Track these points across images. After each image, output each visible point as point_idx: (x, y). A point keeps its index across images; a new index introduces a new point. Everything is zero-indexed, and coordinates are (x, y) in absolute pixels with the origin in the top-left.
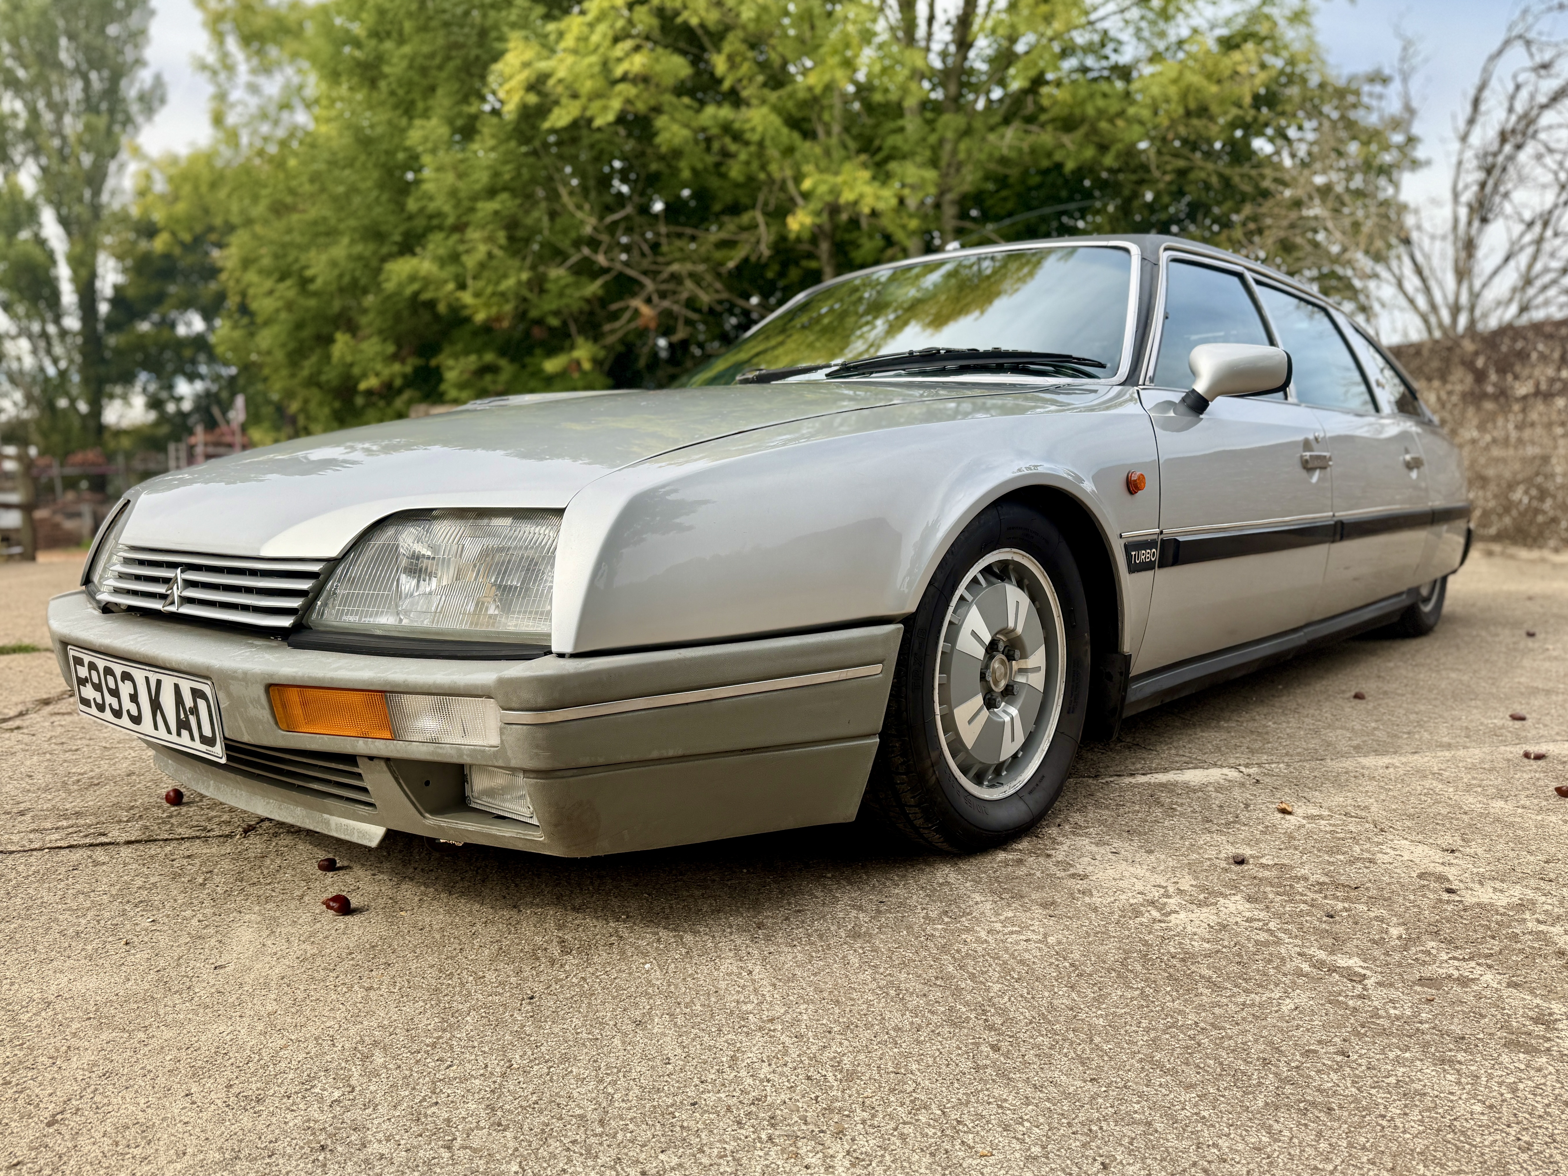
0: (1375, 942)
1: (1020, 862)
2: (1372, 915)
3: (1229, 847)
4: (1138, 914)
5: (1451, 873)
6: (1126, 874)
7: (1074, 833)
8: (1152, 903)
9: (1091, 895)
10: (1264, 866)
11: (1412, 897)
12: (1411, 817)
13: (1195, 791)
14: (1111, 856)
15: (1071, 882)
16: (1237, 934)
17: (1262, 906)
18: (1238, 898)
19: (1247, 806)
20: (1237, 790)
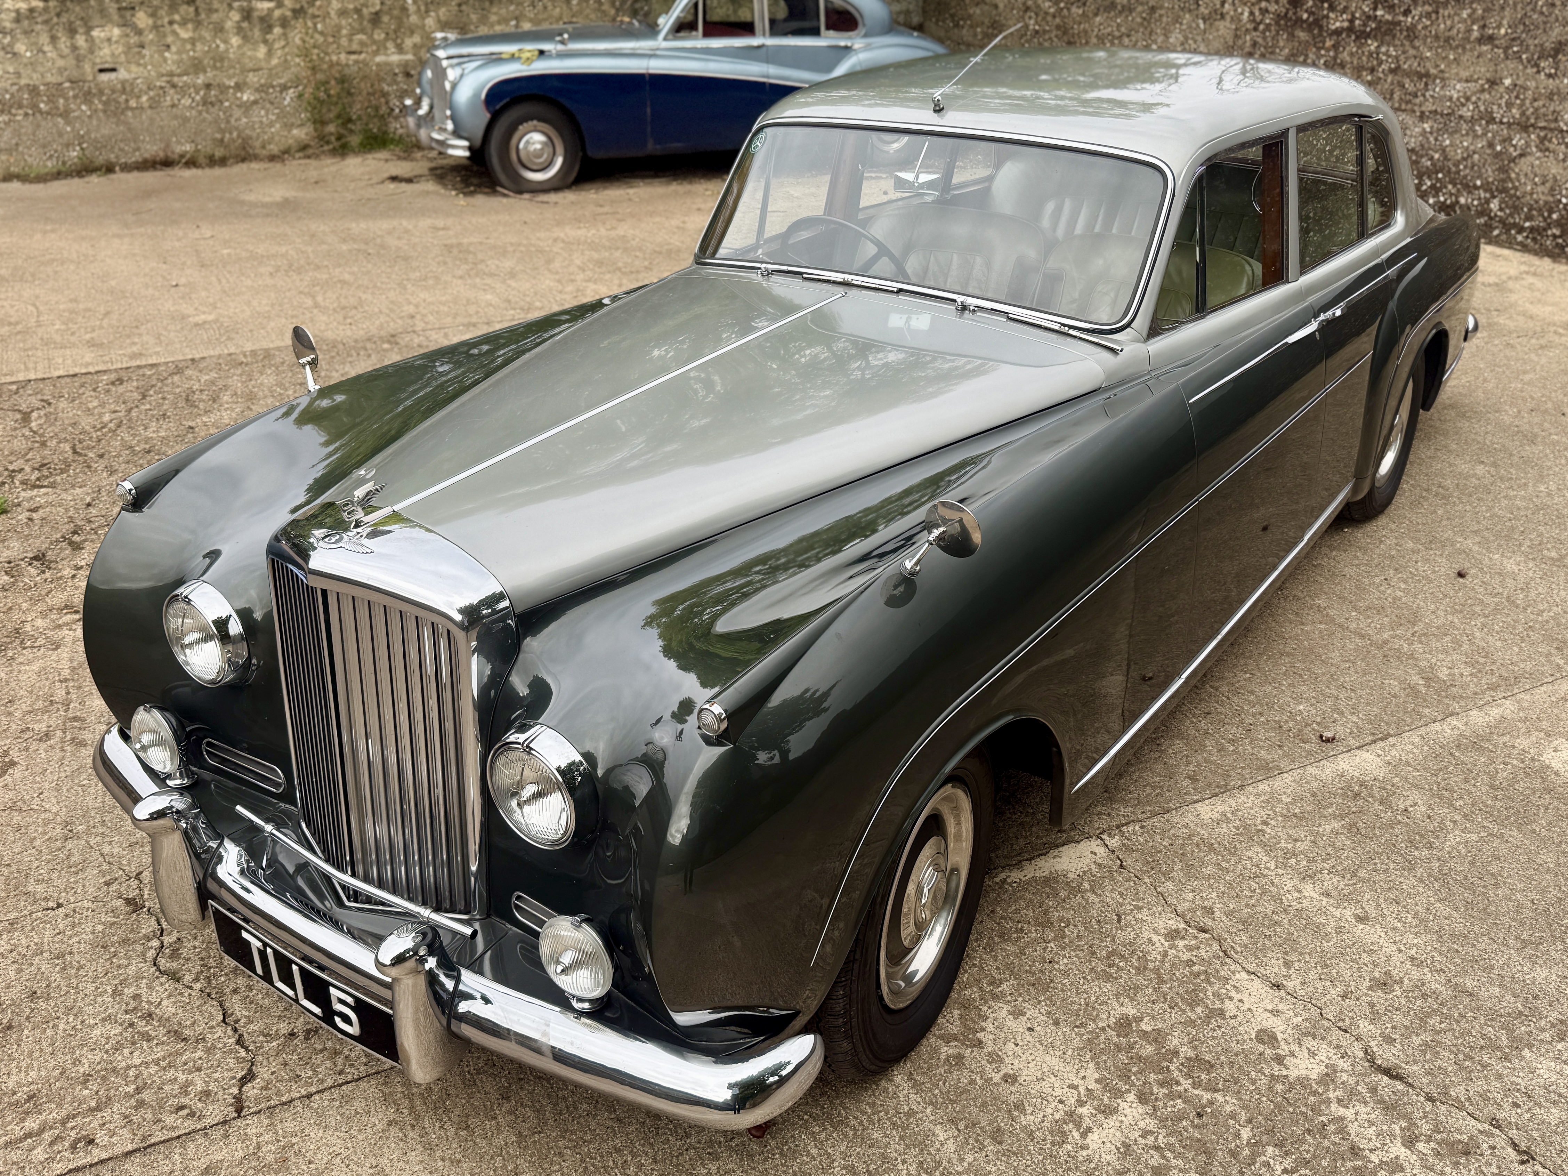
2: (1228, 1108)
3: (1115, 1004)
4: (1064, 1137)
5: (1278, 1027)
6: (1045, 1069)
7: (992, 995)
8: (1071, 1115)
9: (1024, 1112)
10: (1145, 1035)
11: (1253, 1075)
12: (1246, 924)
13: (1075, 892)
14: (1028, 1036)
15: (1004, 1091)
16: (1138, 1160)
17: (1149, 1109)
18: (1132, 1097)
19: (1119, 918)
20: (1108, 885)
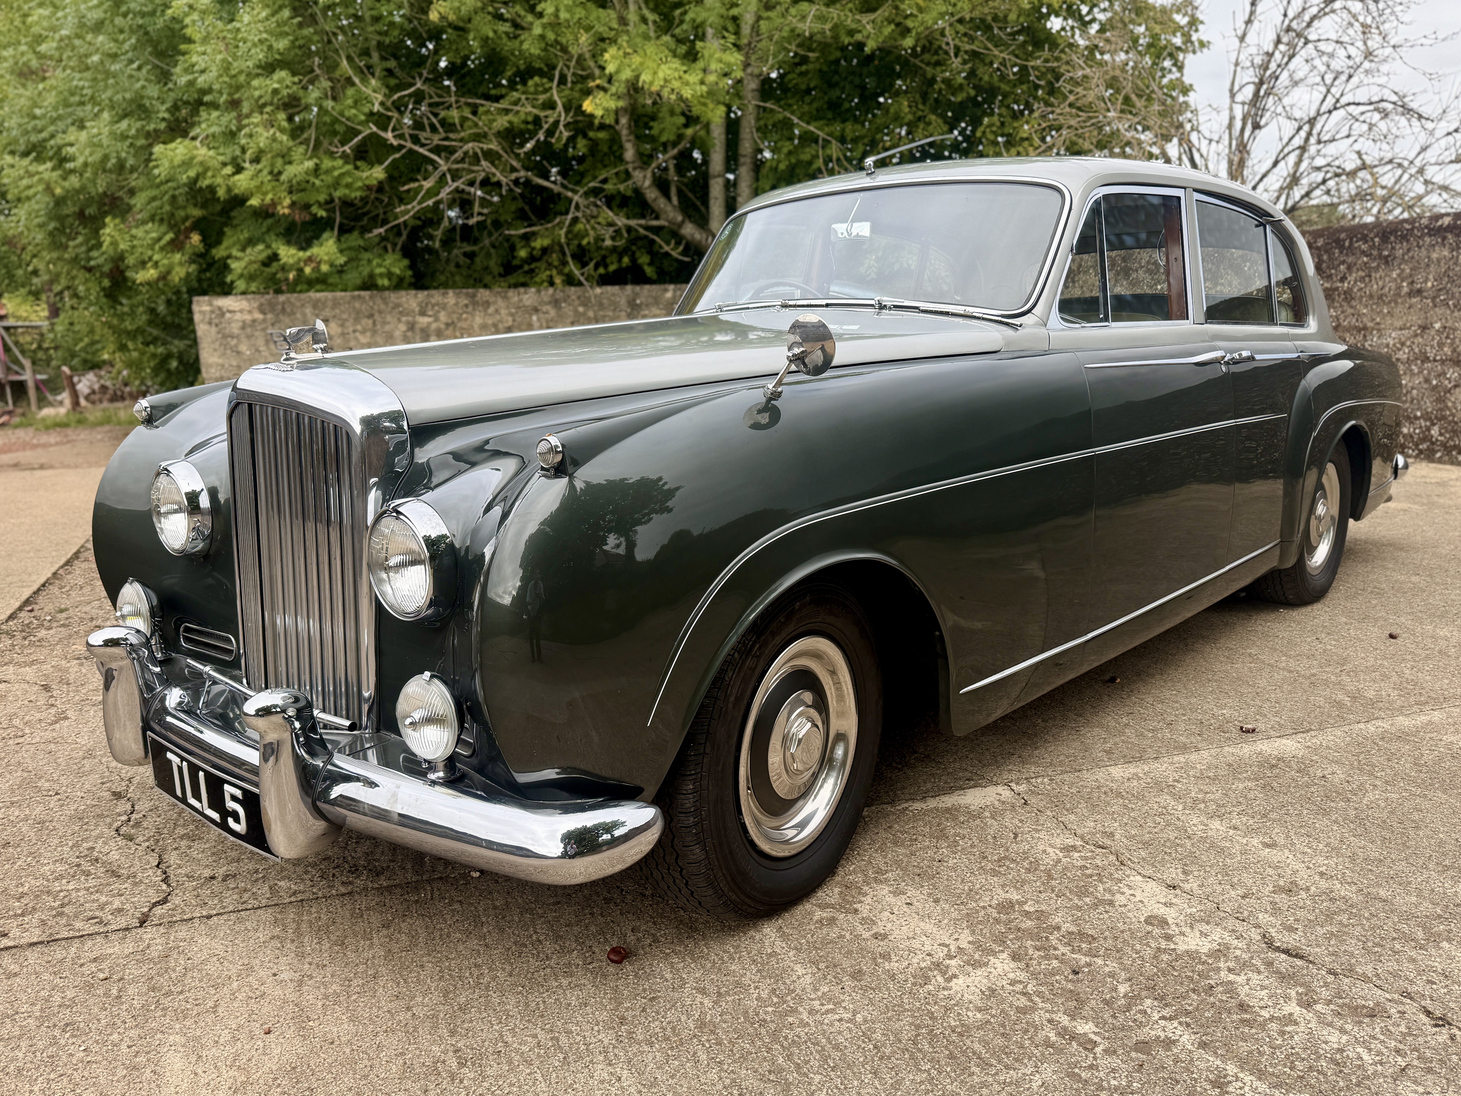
0: (1106, 1002)
1: (832, 921)
2: (1107, 969)
3: (1000, 891)
4: (927, 980)
5: (1170, 915)
6: (918, 931)
7: (876, 880)
8: (938, 965)
9: (889, 960)
10: (1027, 914)
11: (1138, 947)
12: (1146, 844)
13: (974, 817)
14: (905, 908)
15: (872, 944)
16: (1003, 1001)
17: (1022, 965)
18: (1004, 955)
19: (1016, 836)
20: (1008, 815)
